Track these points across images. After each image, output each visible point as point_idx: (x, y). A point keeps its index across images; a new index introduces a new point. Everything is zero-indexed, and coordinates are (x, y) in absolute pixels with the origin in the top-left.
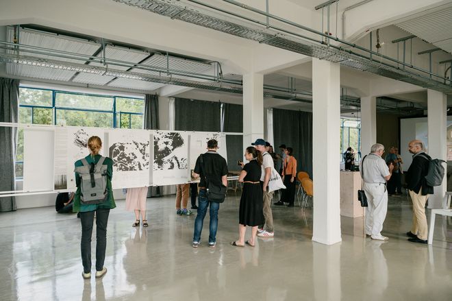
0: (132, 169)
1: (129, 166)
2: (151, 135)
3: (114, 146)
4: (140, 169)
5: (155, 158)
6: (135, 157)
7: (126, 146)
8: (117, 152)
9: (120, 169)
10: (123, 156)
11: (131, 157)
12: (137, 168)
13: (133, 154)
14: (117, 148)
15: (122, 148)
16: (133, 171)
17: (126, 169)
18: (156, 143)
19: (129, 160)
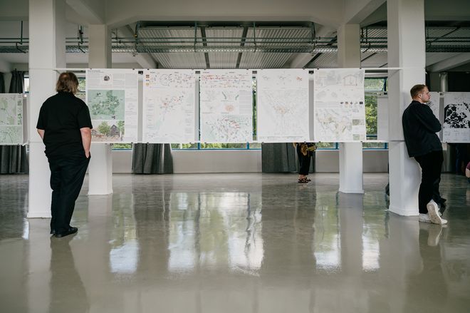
1: (460, 123)
3: (448, 107)
6: (466, 117)
7: (457, 107)
8: (450, 112)
9: (453, 126)
10: (455, 115)
11: (462, 116)
12: (467, 125)
13: (464, 114)
14: (450, 109)
15: (454, 108)
16: (464, 129)
17: (458, 127)
19: (460, 119)
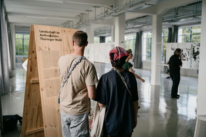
0: (185, 60)
2: (192, 45)
4: (188, 60)
5: (193, 56)
7: (183, 50)
10: (183, 54)
11: (185, 55)
12: (186, 60)
13: (185, 54)
18: (193, 49)
